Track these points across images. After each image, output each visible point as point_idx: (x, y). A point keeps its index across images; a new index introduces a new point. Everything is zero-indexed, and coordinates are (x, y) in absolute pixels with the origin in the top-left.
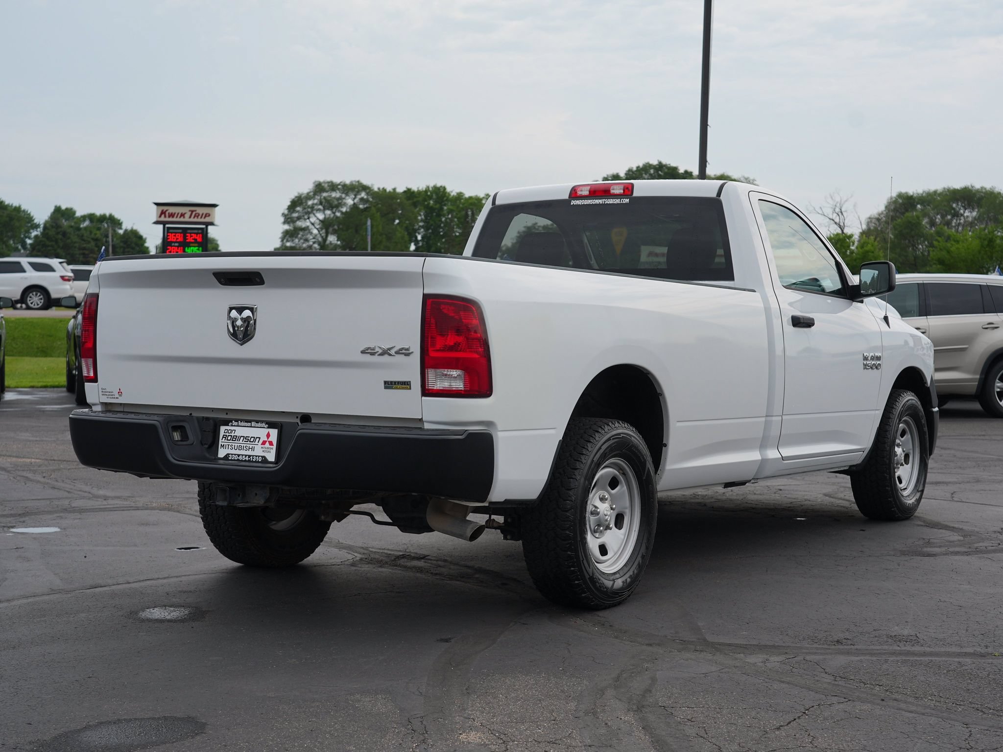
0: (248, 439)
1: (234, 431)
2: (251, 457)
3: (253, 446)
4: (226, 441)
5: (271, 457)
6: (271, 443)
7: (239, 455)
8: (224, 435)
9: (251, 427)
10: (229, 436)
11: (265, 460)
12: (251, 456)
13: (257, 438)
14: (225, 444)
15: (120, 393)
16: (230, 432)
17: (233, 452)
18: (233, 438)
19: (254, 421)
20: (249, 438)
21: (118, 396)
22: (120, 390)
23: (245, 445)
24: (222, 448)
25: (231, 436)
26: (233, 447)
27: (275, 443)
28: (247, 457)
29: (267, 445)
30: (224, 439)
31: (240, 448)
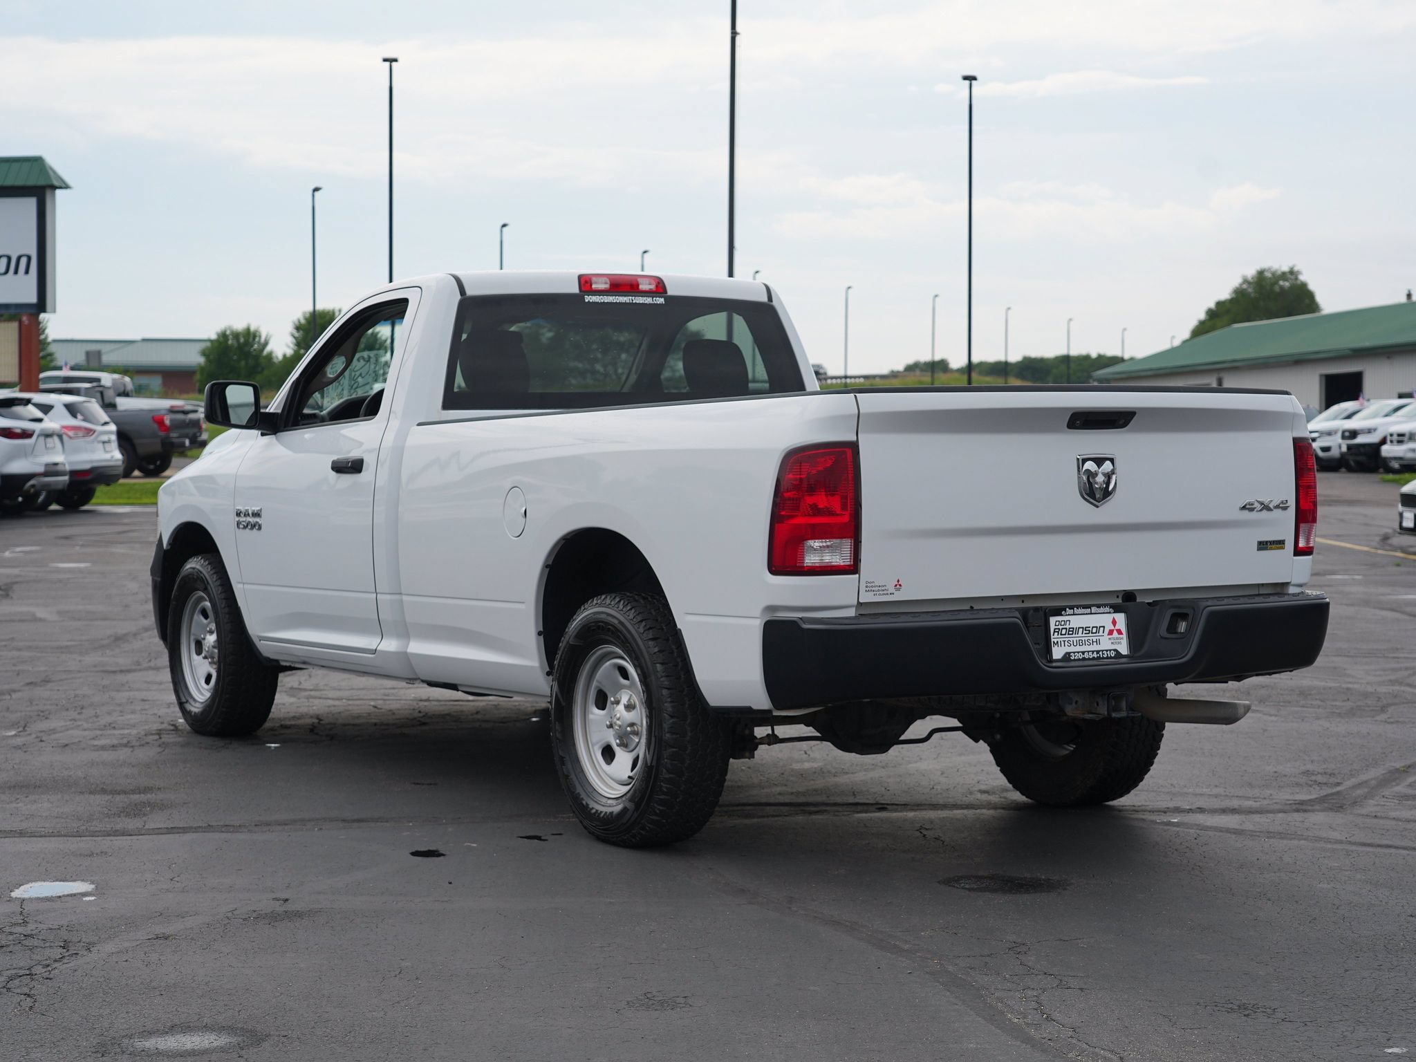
0: (1089, 631)
1: (1068, 622)
2: (1101, 653)
3: (1098, 638)
4: (1060, 636)
5: (1124, 650)
6: (1119, 632)
7: (1083, 653)
8: (1055, 629)
9: (1091, 614)
10: (1062, 629)
11: (1118, 655)
12: (1100, 651)
13: (1100, 627)
14: (1059, 640)
15: (898, 586)
16: (1063, 623)
17: (1072, 649)
18: (1069, 631)
19: (1094, 605)
20: (1090, 629)
21: (893, 591)
22: (898, 581)
23: (1086, 639)
24: (1056, 647)
25: (1066, 629)
26: (1072, 643)
27: (1124, 630)
28: (1095, 653)
29: (1115, 634)
30: (1056, 634)
31: (1080, 643)
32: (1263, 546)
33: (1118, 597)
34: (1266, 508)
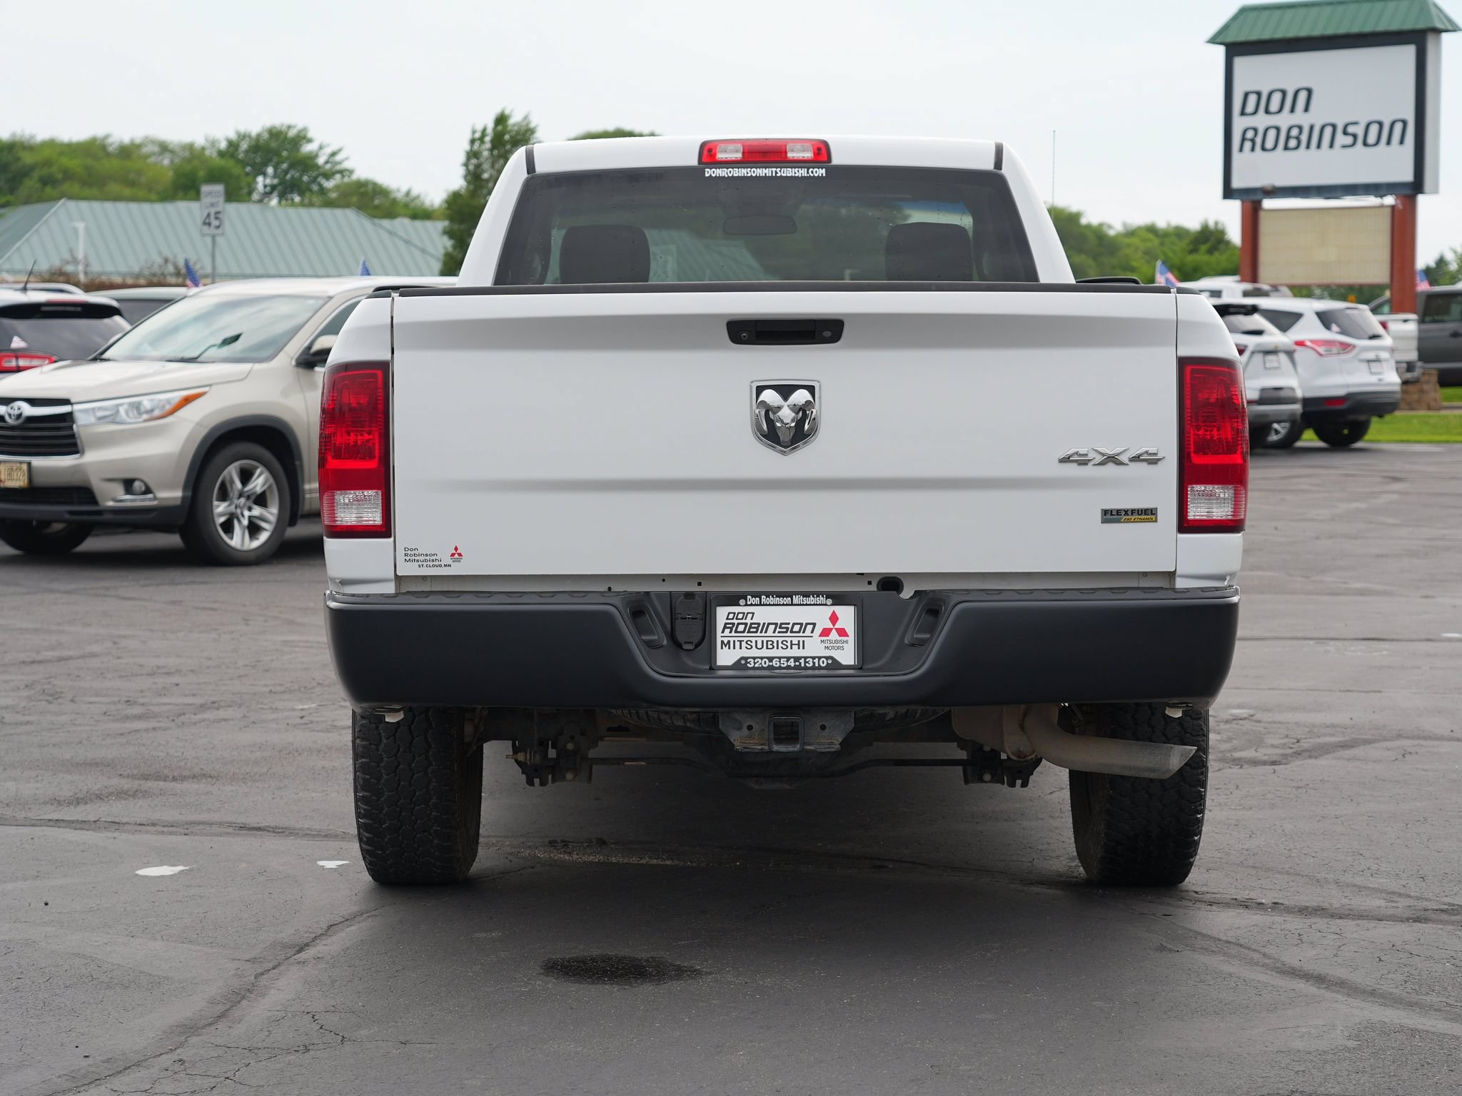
0: (787, 628)
1: (750, 616)
2: (802, 661)
3: (801, 639)
4: (733, 634)
5: (847, 656)
6: (842, 632)
7: (771, 659)
8: (726, 624)
9: (792, 605)
10: (739, 624)
11: (835, 664)
12: (801, 658)
13: (807, 624)
14: (732, 640)
15: (456, 555)
16: (740, 616)
17: (754, 652)
18: (751, 627)
19: (797, 593)
20: (790, 626)
21: (450, 562)
22: (456, 549)
23: (780, 640)
24: (725, 649)
25: (746, 624)
26: (753, 644)
27: (851, 630)
28: (792, 660)
29: (834, 635)
30: (727, 631)
31: (769, 645)
32: (1111, 516)
33: (870, 583)
34: (1112, 459)
